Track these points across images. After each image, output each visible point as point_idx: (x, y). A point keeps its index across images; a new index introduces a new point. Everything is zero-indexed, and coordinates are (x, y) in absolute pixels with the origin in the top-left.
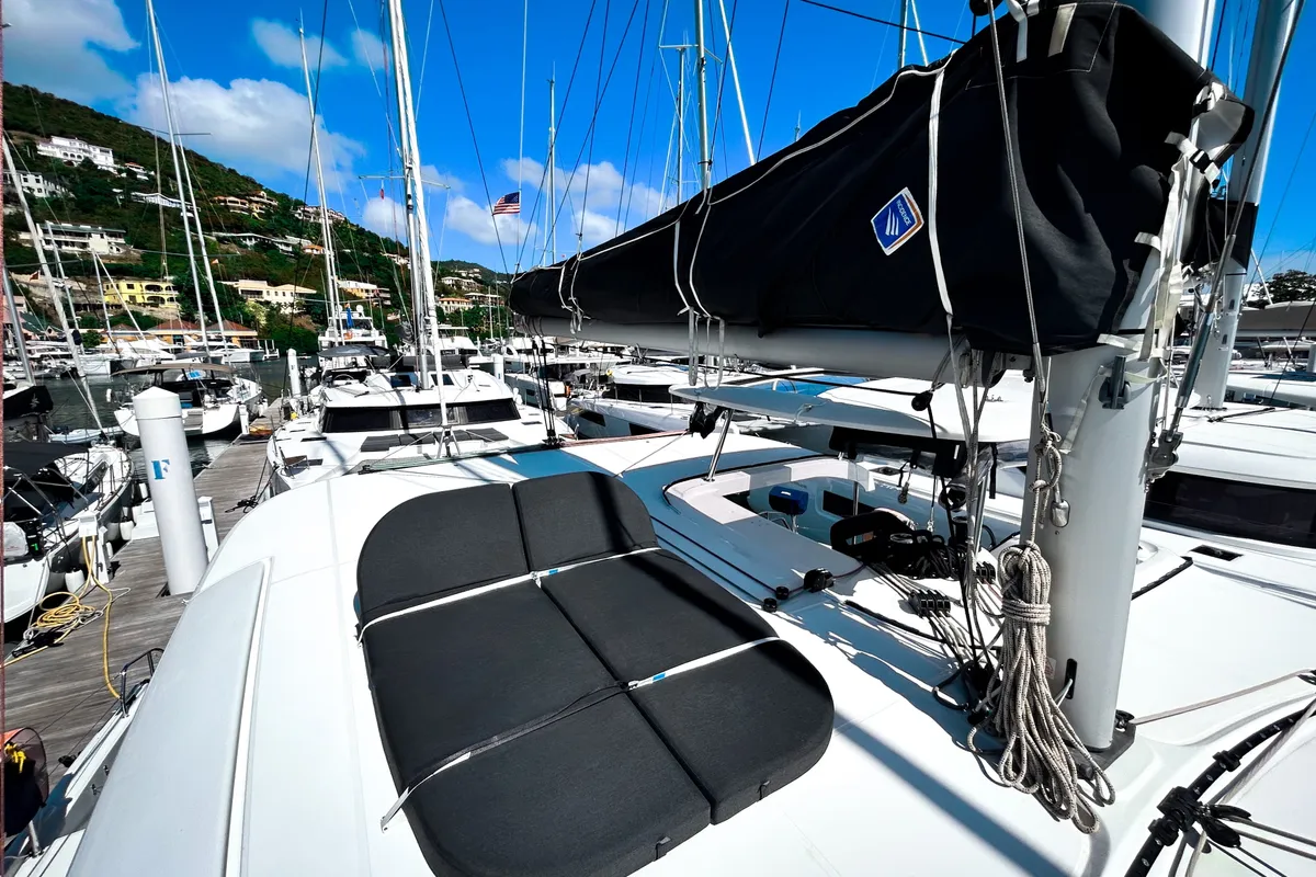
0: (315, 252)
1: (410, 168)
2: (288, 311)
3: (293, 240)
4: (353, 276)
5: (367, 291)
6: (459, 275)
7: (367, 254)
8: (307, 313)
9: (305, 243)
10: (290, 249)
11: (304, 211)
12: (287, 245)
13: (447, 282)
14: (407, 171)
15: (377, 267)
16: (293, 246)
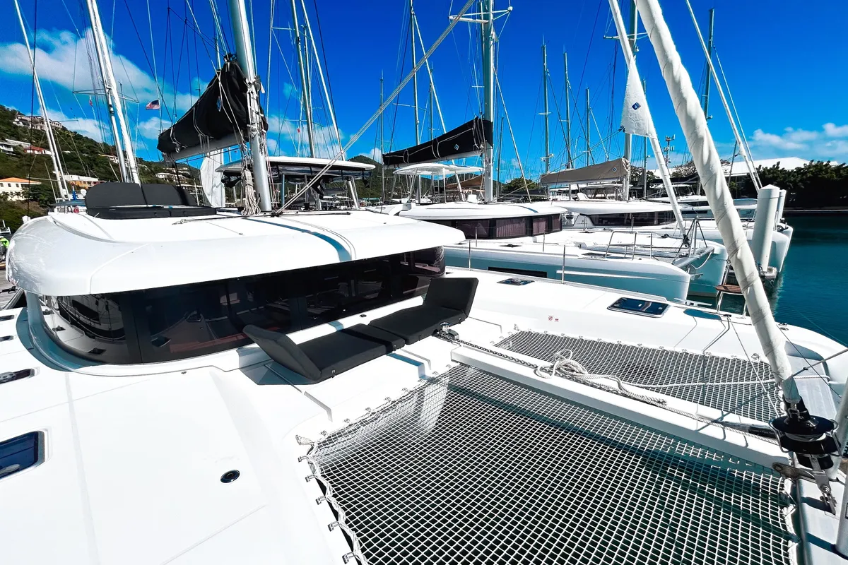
0: (36, 152)
1: (110, 89)
2: (15, 198)
3: (12, 142)
4: (76, 171)
5: (89, 183)
6: (170, 172)
7: (86, 155)
8: (35, 200)
9: (26, 145)
10: (12, 150)
11: (21, 120)
12: (8, 146)
13: (160, 177)
14: (107, 90)
15: (97, 165)
16: (14, 148)
